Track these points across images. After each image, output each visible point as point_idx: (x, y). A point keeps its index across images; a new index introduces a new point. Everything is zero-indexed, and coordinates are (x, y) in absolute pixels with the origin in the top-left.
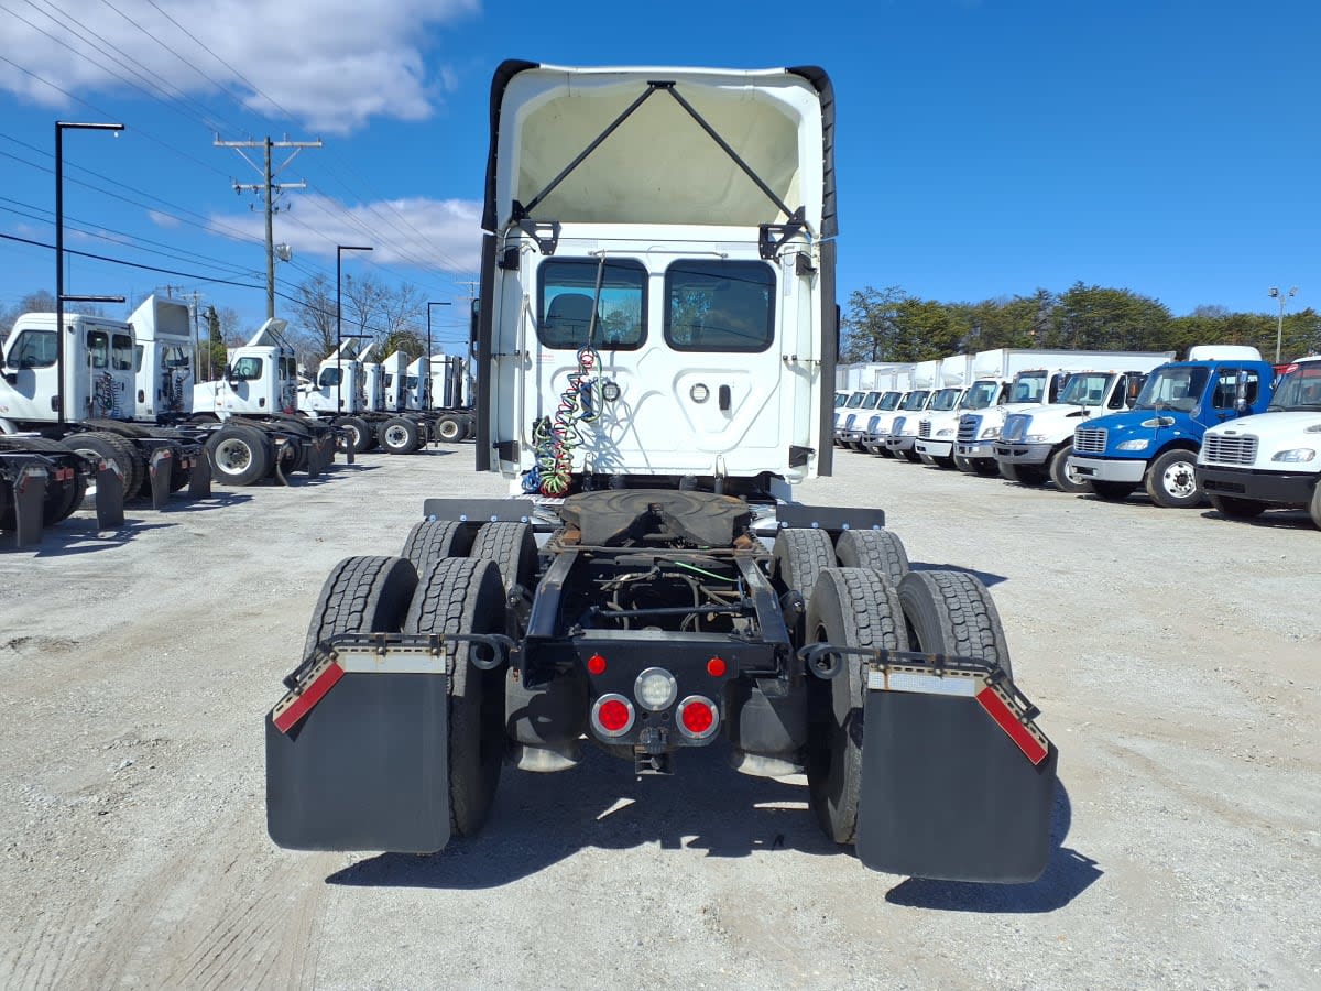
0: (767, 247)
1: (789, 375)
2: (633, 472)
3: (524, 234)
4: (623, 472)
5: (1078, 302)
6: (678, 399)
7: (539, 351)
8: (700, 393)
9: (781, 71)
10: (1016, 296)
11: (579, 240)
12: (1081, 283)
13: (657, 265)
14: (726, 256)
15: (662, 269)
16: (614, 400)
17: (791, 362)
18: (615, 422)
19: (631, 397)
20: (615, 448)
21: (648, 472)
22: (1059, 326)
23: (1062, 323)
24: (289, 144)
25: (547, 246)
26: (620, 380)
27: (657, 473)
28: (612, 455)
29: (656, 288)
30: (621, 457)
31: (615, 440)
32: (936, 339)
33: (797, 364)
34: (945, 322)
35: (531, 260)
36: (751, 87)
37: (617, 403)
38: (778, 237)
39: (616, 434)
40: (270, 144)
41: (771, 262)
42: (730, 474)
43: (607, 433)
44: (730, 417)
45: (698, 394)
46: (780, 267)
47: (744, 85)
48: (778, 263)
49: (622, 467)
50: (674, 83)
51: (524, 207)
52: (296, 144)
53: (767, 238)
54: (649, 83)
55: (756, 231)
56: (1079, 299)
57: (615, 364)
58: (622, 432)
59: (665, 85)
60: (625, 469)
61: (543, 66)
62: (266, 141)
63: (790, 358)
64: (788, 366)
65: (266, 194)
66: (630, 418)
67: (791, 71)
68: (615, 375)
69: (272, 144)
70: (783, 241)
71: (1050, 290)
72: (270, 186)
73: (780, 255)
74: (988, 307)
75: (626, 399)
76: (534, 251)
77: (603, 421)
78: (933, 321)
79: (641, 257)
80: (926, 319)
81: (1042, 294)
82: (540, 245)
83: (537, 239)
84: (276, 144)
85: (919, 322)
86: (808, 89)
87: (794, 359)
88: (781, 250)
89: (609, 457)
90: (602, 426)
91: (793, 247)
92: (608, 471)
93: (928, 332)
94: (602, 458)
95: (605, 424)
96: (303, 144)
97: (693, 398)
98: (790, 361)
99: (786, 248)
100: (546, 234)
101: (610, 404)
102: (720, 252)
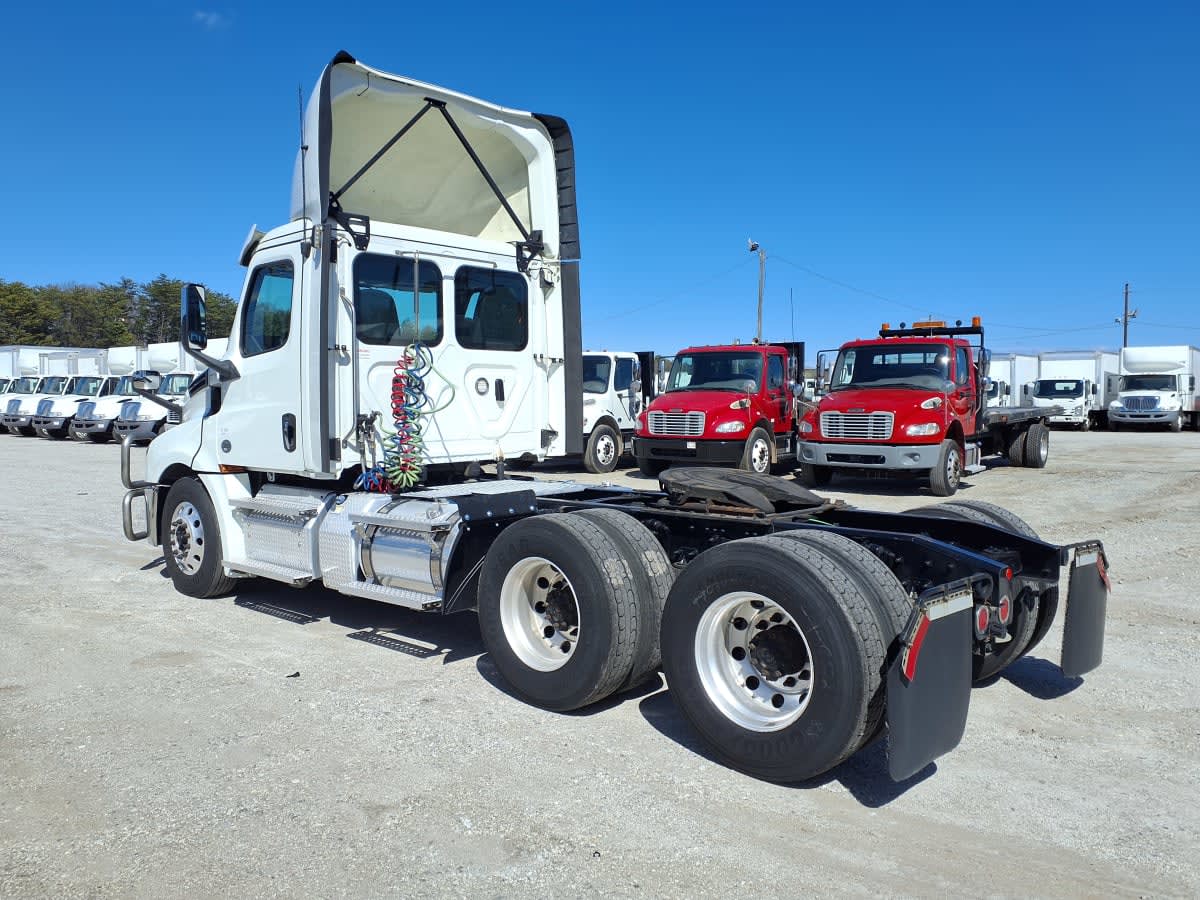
2: (436, 461)
3: (339, 227)
5: (163, 293)
8: (482, 387)
9: (529, 114)
10: (102, 284)
11: (389, 238)
12: (164, 276)
13: (448, 269)
15: (452, 273)
17: (539, 360)
21: (447, 461)
22: (145, 314)
23: (148, 311)
25: (362, 241)
27: (454, 460)
29: (449, 289)
32: (27, 322)
34: (34, 305)
41: (524, 274)
42: (506, 457)
44: (502, 407)
48: (529, 276)
49: (429, 458)
54: (426, 99)
56: (163, 291)
59: (440, 105)
61: (357, 63)
63: (538, 356)
67: (536, 116)
71: (134, 280)
74: (79, 293)
76: (350, 245)
78: (22, 303)
80: (14, 300)
81: (126, 284)
83: (352, 233)
85: (7, 303)
86: (545, 134)
87: (541, 357)
93: (17, 315)
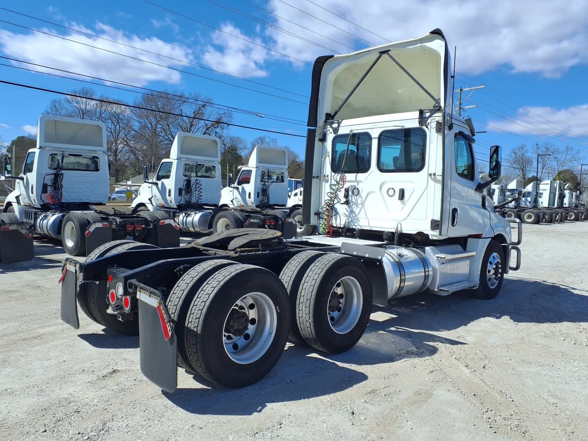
0: (422, 119)
1: (431, 183)
4: (360, 228)
6: (382, 195)
7: (331, 174)
14: (404, 126)
16: (356, 195)
18: (357, 205)
19: (363, 194)
20: (357, 217)
24: (470, 89)
26: (360, 187)
28: (356, 220)
30: (359, 220)
31: (357, 213)
33: (436, 178)
35: (330, 137)
36: (420, 45)
37: (358, 196)
38: (428, 115)
39: (356, 210)
40: (461, 90)
43: (354, 210)
45: (390, 192)
46: (428, 130)
47: (416, 45)
50: (390, 51)
51: (332, 115)
52: (472, 88)
53: (422, 116)
55: (418, 113)
57: (358, 179)
58: (359, 209)
60: (360, 226)
62: (459, 89)
64: (431, 177)
65: (458, 112)
66: (363, 204)
68: (358, 184)
69: (462, 90)
70: (430, 116)
72: (460, 108)
73: (428, 123)
75: (362, 195)
77: (353, 205)
79: (369, 131)
82: (333, 130)
84: (464, 89)
88: (429, 121)
89: (355, 221)
90: (352, 207)
91: (435, 119)
92: (354, 227)
94: (352, 221)
95: (354, 206)
96: (475, 88)
97: (388, 194)
98: (432, 175)
99: (431, 120)
100: (335, 125)
101: (355, 197)
102: (401, 125)
